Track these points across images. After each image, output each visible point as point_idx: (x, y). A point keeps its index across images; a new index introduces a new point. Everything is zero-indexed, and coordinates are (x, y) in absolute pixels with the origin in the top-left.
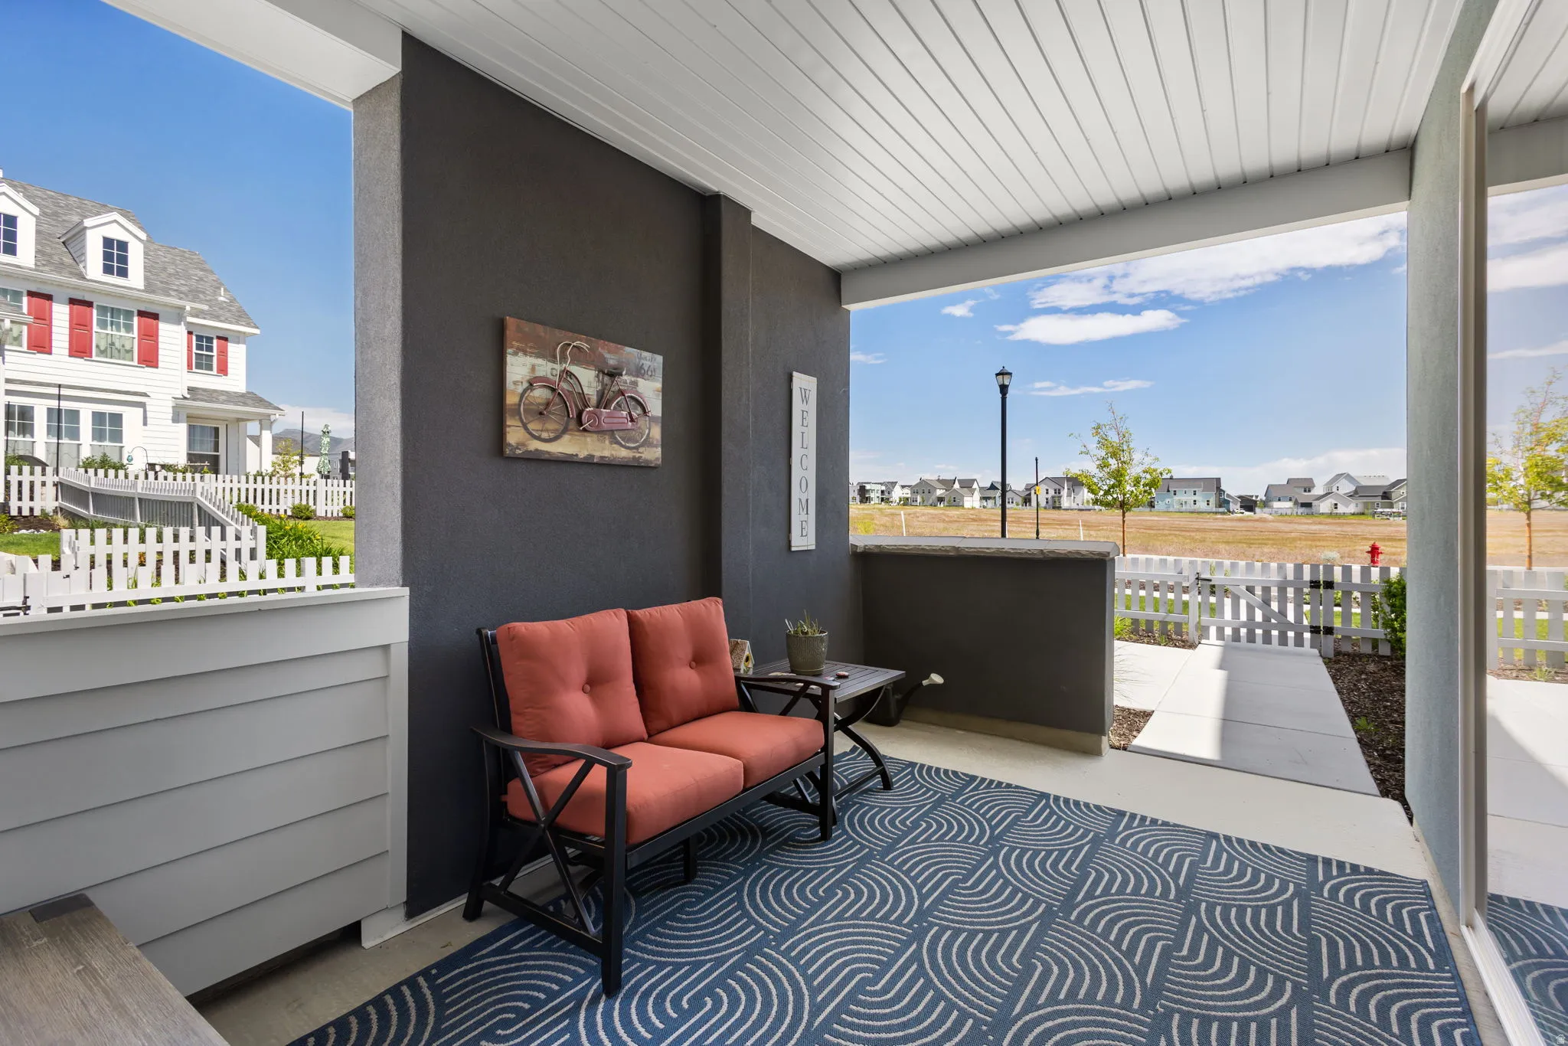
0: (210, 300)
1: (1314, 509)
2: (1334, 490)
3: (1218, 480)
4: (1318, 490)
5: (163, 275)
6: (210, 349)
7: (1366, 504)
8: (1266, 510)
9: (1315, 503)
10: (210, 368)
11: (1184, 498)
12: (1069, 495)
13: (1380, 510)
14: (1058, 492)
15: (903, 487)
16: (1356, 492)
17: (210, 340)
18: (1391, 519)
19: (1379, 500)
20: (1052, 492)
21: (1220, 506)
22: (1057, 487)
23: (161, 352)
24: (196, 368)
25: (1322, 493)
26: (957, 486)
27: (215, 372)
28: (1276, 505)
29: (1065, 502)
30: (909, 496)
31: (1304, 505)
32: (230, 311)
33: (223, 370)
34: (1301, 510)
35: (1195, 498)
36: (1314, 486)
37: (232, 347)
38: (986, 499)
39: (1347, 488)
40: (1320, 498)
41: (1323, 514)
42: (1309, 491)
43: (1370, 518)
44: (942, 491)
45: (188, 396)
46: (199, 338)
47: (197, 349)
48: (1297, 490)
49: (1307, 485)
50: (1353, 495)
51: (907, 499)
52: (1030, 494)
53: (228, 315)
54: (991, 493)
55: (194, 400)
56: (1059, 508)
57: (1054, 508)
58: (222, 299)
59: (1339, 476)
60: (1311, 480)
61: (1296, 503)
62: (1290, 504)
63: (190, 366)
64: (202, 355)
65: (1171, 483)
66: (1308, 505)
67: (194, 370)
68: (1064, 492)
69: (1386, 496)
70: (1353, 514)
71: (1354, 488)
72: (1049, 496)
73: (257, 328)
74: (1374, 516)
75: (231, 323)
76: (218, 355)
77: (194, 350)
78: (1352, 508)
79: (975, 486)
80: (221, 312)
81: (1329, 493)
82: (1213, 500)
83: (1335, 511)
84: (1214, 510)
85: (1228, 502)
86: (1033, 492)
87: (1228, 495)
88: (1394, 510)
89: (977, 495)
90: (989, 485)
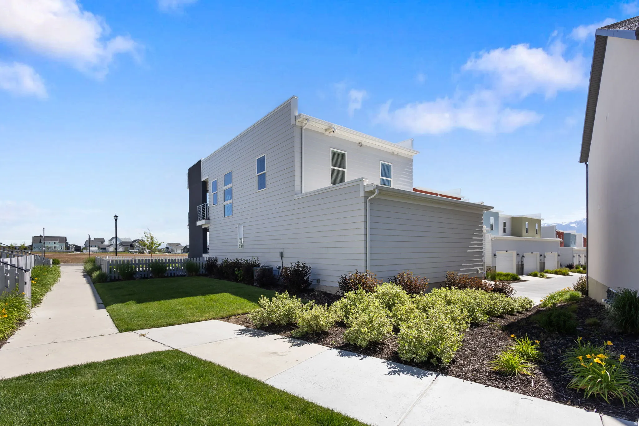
1: (107, 250)
3: (65, 238)
4: (107, 243)
7: (126, 248)
8: (86, 251)
9: (107, 248)
13: (131, 250)
18: (134, 253)
19: (129, 247)
21: (66, 249)
28: (90, 248)
31: (102, 249)
34: (101, 250)
35: (55, 245)
36: (104, 241)
40: (108, 246)
41: (111, 252)
42: (103, 243)
43: (128, 253)
48: (98, 242)
49: (102, 241)
59: (113, 237)
60: (103, 239)
61: (99, 248)
62: (97, 249)
65: (41, 238)
66: (105, 249)
69: (132, 245)
70: (121, 252)
71: (120, 242)
78: (121, 250)
82: (63, 247)
84: (64, 251)
85: (70, 248)
87: (69, 245)
88: (135, 250)
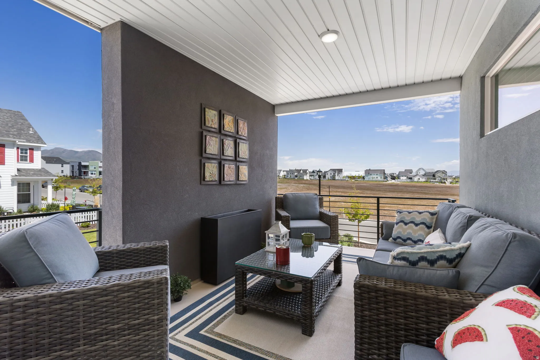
0: (26, 133)
1: (413, 180)
2: (419, 174)
3: (384, 170)
4: (414, 174)
5: (7, 128)
6: (26, 153)
7: (428, 179)
8: (399, 180)
9: (413, 178)
10: (26, 160)
11: (374, 176)
12: (338, 175)
13: (432, 180)
14: (334, 174)
15: (284, 171)
16: (425, 174)
17: (26, 150)
18: (435, 183)
19: (432, 177)
20: (332, 174)
21: (385, 179)
22: (334, 172)
23: (6, 159)
24: (21, 161)
25: (415, 174)
26: (302, 172)
27: (28, 162)
28: (402, 178)
29: (337, 178)
30: (286, 174)
31: (409, 178)
32: (34, 137)
33: (32, 161)
34: (409, 180)
36: (413, 172)
37: (35, 152)
38: (311, 176)
39: (422, 173)
40: (415, 176)
41: (415, 182)
42: (411, 174)
44: (297, 174)
45: (17, 175)
46: (22, 150)
47: (21, 154)
48: (408, 173)
49: (411, 172)
50: (424, 175)
51: (285, 175)
52: (325, 175)
53: (34, 139)
54: (313, 174)
55: (20, 176)
56: (335, 179)
57: (333, 179)
58: (31, 132)
59: (420, 169)
60: (412, 170)
61: (407, 177)
62: (405, 178)
63: (18, 161)
64: (23, 156)
65: (370, 171)
66: (411, 178)
67: (20, 162)
68: (336, 174)
69: (434, 176)
70: (424, 181)
71: (424, 173)
72: (332, 175)
73: (46, 144)
74: (430, 183)
75: (35, 143)
76: (30, 155)
77: (20, 154)
78: (424, 180)
79: (308, 172)
80: (31, 138)
81: (417, 175)
82: (382, 177)
83: (419, 181)
84: (383, 180)
85: (387, 177)
86: (326, 174)
87: (387, 175)
88: (436, 181)
89: (308, 175)
90: (312, 171)
